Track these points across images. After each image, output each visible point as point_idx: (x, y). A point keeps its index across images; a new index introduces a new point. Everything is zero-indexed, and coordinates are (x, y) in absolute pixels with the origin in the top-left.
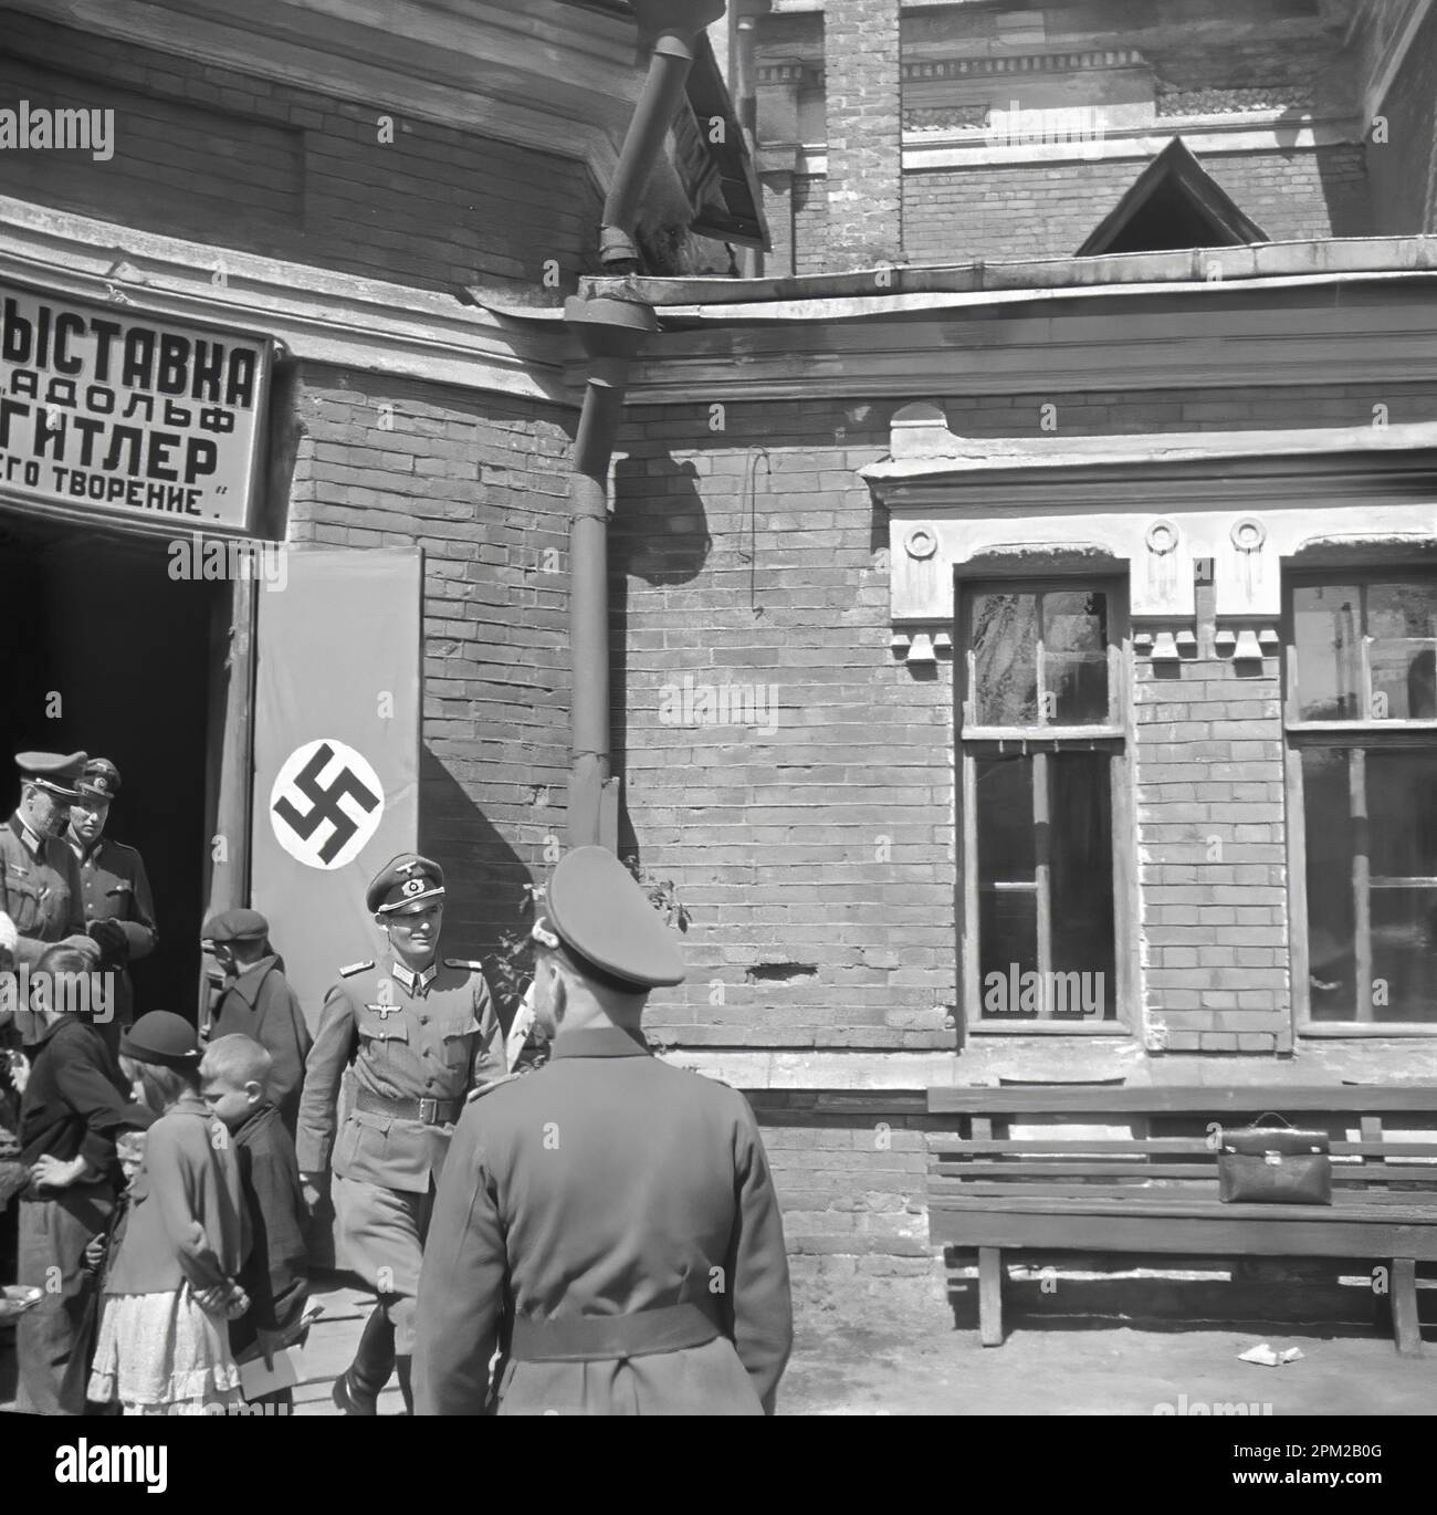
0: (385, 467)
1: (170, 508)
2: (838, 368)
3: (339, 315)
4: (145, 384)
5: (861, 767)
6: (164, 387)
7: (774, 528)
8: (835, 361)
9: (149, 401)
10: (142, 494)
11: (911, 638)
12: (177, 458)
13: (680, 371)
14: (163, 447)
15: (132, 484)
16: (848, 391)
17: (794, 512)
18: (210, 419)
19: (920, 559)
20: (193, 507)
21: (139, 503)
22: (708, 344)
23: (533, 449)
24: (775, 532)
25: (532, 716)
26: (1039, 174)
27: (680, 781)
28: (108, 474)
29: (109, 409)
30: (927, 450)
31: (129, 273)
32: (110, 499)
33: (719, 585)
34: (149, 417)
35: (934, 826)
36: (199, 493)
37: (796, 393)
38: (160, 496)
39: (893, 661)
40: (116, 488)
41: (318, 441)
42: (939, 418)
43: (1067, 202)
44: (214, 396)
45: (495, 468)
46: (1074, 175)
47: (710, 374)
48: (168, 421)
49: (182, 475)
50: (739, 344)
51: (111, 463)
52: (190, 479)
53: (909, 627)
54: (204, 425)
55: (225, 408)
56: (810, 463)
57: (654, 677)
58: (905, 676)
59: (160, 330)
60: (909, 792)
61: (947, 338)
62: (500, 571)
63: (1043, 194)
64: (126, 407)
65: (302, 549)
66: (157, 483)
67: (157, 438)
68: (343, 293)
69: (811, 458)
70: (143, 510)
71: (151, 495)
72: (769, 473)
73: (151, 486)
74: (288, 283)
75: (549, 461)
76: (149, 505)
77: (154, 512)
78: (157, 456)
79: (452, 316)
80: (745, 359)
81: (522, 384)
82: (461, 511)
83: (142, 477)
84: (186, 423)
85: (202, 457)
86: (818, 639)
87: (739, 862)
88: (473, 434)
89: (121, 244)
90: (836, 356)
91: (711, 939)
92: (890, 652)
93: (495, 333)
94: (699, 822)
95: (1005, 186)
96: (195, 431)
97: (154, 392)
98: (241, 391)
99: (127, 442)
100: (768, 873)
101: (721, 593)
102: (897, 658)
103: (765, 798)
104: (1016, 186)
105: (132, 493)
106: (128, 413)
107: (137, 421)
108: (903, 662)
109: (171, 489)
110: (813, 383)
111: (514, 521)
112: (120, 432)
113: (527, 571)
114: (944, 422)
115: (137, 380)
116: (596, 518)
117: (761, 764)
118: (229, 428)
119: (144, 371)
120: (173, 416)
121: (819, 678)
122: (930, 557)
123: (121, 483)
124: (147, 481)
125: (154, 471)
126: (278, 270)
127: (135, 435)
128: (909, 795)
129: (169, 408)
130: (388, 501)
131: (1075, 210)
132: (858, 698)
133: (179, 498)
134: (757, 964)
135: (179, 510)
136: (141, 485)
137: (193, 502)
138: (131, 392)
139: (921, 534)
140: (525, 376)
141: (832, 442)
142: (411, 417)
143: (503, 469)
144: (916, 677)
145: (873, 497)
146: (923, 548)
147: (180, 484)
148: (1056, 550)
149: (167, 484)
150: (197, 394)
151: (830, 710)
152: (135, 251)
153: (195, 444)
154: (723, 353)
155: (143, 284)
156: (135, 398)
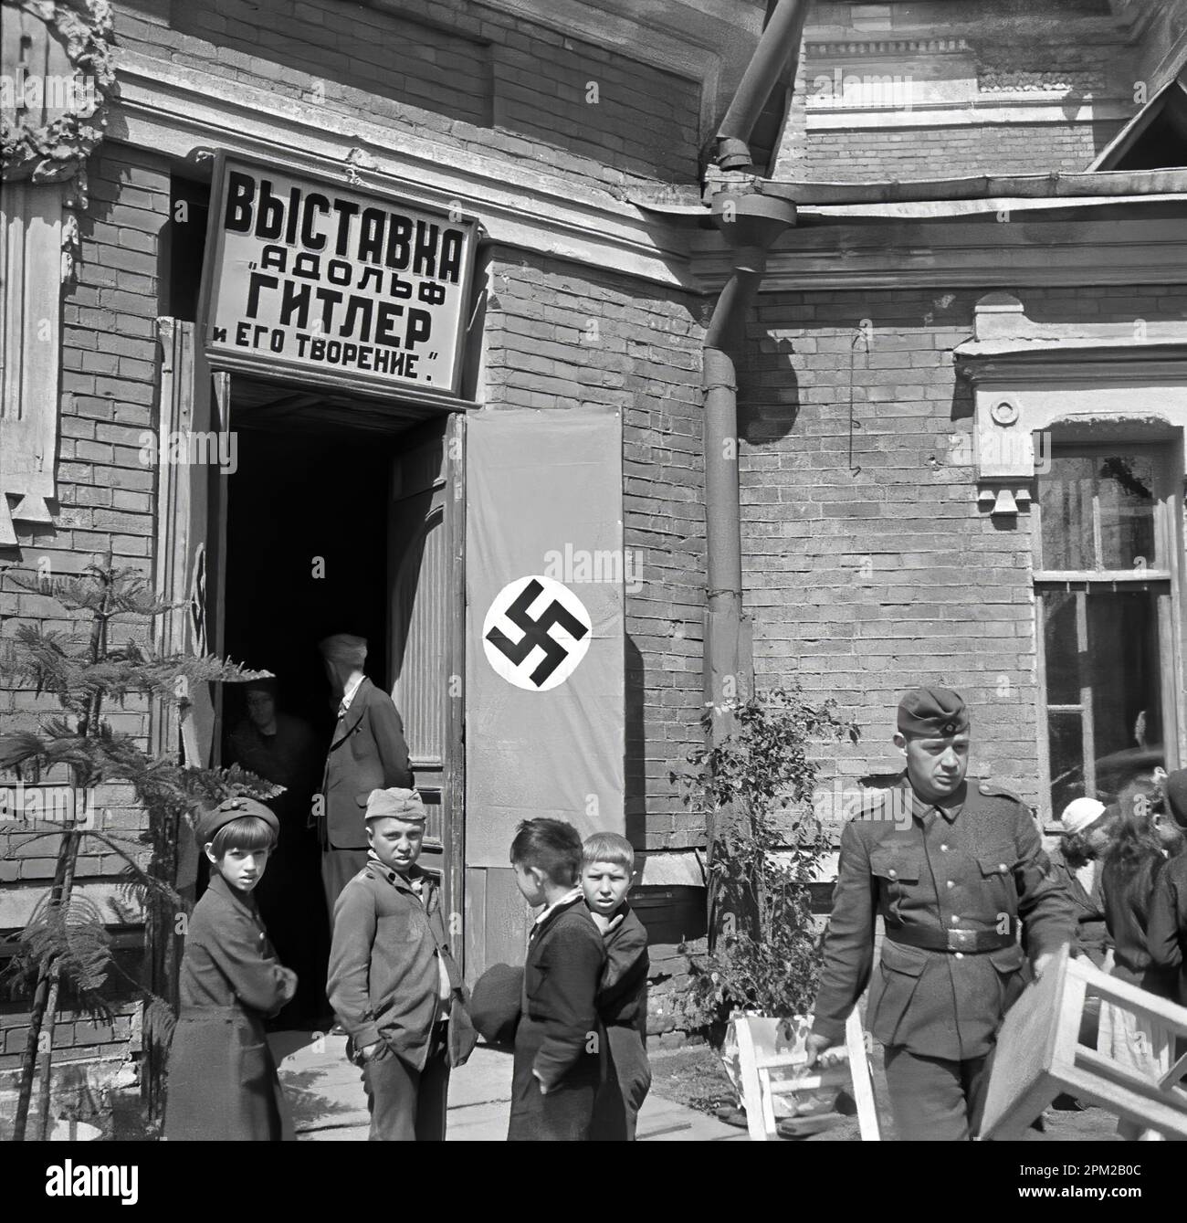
0: (558, 339)
1: (392, 372)
2: (930, 262)
3: (524, 204)
4: (376, 260)
5: (953, 605)
6: (392, 262)
7: (872, 399)
8: (929, 255)
9: (379, 274)
10: (371, 359)
11: (996, 494)
12: (400, 327)
13: (793, 263)
14: (389, 316)
15: (363, 349)
16: (937, 282)
17: (891, 385)
18: (427, 292)
19: (1005, 425)
20: (411, 370)
21: (368, 367)
22: (818, 240)
23: (667, 329)
24: (874, 402)
25: (672, 561)
26: (883, 137)
27: (796, 616)
28: (343, 340)
29: (346, 282)
30: (1007, 333)
31: (364, 159)
32: (344, 363)
33: (827, 449)
34: (379, 289)
35: (1018, 655)
36: (416, 358)
37: (893, 283)
38: (385, 360)
39: (977, 514)
40: (350, 353)
41: (507, 314)
42: (1016, 304)
43: (906, 160)
44: (430, 272)
45: (638, 343)
46: (913, 138)
47: (818, 265)
48: (394, 293)
49: (403, 342)
50: (845, 240)
51: (347, 331)
52: (409, 346)
53: (995, 484)
54: (422, 297)
55: (438, 282)
56: (903, 343)
57: (770, 527)
58: (988, 526)
59: (389, 210)
60: (996, 625)
61: (1028, 238)
62: (645, 433)
63: (887, 154)
64: (360, 280)
65: (496, 409)
66: (383, 348)
67: (385, 308)
68: (528, 185)
69: (902, 339)
70: (371, 373)
71: (378, 359)
72: (867, 352)
73: (378, 351)
74: (487, 174)
75: (678, 339)
76: (376, 369)
77: (379, 374)
78: (385, 324)
79: (610, 209)
80: (851, 253)
81: (659, 271)
82: (615, 380)
83: (371, 343)
84: (407, 295)
85: (419, 326)
86: (913, 495)
87: (849, 687)
88: (622, 313)
89: (358, 134)
90: (929, 252)
91: (826, 753)
92: (976, 506)
93: (640, 226)
94: (813, 652)
95: (855, 147)
96: (414, 302)
97: (383, 267)
98: (451, 268)
99: (360, 312)
100: (874, 696)
101: (828, 454)
102: (981, 511)
103: (872, 632)
104: (867, 147)
105: (363, 357)
106: (362, 285)
107: (368, 292)
108: (987, 514)
109: (394, 354)
110: (907, 275)
111: (656, 390)
112: (355, 302)
113: (664, 434)
114: (1020, 308)
115: (370, 255)
116: (729, 388)
117: (866, 602)
118: (440, 301)
119: (376, 247)
120: (398, 289)
121: (915, 529)
122: (1013, 424)
123: (353, 347)
124: (376, 346)
125: (381, 338)
126: (480, 163)
127: (367, 304)
128: (995, 628)
129: (395, 283)
130: (562, 370)
131: (912, 167)
132: (950, 546)
133: (400, 363)
134: (867, 775)
135: (400, 373)
136: (370, 350)
137: (411, 366)
138: (364, 266)
139: (1005, 404)
140: (661, 263)
141: (921, 324)
142: (576, 296)
143: (645, 344)
144: (998, 527)
145: (958, 373)
146: (1007, 417)
147: (401, 349)
148: (1093, 420)
149: (391, 349)
150: (417, 269)
151: (924, 556)
152: (368, 140)
153: (415, 314)
154: (831, 247)
155: (374, 170)
156: (368, 272)
